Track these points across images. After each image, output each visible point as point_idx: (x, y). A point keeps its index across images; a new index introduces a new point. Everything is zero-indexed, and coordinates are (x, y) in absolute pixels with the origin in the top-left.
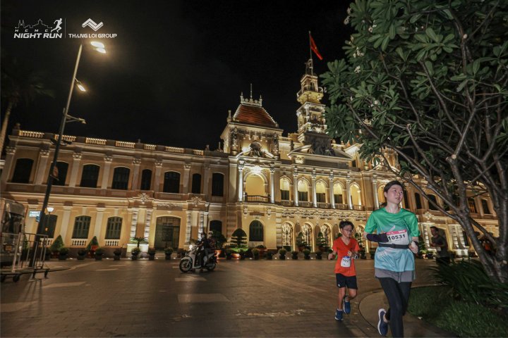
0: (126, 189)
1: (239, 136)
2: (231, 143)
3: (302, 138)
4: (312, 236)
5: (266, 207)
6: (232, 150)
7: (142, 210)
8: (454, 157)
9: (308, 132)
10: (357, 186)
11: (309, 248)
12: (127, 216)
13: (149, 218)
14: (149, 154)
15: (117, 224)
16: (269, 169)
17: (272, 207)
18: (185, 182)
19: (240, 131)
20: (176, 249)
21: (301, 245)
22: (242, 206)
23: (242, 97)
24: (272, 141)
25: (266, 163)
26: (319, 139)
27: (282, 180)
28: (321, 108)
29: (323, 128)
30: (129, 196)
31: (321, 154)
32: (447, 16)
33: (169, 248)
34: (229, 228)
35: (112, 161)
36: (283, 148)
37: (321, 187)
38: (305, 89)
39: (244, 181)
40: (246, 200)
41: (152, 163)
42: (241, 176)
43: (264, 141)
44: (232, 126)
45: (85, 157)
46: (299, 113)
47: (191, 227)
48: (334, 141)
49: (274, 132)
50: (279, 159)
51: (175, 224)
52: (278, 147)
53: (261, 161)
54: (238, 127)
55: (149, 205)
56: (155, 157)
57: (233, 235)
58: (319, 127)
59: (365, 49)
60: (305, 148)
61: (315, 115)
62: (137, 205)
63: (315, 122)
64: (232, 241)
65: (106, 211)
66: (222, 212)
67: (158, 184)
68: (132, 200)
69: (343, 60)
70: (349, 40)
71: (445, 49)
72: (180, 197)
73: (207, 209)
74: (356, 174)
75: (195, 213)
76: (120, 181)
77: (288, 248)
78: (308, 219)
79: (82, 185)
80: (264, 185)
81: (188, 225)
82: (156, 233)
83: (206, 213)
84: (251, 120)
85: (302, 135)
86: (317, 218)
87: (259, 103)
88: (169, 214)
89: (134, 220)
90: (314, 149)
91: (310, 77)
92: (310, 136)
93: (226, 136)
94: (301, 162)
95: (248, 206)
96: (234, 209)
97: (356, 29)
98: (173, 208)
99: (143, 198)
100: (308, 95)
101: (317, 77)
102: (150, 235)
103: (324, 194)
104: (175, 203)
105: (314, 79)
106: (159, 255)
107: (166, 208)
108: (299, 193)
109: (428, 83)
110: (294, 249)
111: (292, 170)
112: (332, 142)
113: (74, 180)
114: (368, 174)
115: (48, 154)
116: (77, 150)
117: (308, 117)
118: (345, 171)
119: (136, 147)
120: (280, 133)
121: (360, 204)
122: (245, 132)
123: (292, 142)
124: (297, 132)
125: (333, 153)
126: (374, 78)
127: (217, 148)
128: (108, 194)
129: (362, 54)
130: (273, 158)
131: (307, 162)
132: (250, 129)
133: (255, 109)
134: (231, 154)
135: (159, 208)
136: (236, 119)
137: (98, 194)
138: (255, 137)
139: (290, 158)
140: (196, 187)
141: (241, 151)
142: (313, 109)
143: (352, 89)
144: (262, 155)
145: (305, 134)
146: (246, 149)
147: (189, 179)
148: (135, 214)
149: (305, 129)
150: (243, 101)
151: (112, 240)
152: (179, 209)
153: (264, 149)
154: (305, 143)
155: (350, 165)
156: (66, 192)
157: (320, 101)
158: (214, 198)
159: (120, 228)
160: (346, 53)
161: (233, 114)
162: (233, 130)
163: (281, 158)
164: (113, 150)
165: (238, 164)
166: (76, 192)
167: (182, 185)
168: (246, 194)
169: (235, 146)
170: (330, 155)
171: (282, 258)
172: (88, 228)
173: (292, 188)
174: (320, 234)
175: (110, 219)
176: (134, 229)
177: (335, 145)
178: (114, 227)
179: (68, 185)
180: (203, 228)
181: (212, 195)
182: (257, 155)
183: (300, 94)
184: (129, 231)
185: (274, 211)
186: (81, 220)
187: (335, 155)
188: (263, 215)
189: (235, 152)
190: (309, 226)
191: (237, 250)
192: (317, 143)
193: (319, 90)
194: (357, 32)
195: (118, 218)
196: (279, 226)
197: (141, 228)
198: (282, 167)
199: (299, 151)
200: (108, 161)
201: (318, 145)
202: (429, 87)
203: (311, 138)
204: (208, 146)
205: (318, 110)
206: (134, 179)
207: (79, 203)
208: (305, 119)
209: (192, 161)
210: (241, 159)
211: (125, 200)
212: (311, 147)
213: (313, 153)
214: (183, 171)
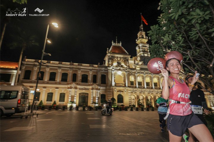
0: (67, 81)
1: (112, 59)
2: (109, 62)
3: (139, 59)
4: (145, 101)
5: (124, 88)
6: (109, 65)
7: (73, 90)
8: (211, 65)
9: (141, 56)
11: (143, 106)
12: (67, 92)
13: (76, 93)
14: (75, 67)
16: (125, 72)
17: (127, 88)
18: (90, 78)
19: (112, 57)
20: (87, 106)
21: (140, 105)
22: (114, 88)
23: (113, 42)
24: (126, 60)
25: (124, 70)
26: (146, 59)
27: (130, 77)
28: (147, 46)
29: (148, 54)
30: (68, 84)
32: (206, 3)
33: (84, 105)
34: (109, 97)
35: (61, 70)
36: (131, 63)
37: (148, 80)
38: (140, 38)
39: (114, 78)
40: (116, 86)
41: (76, 71)
42: (113, 75)
43: (122, 60)
44: (109, 55)
45: (51, 69)
46: (137, 48)
47: (93, 97)
49: (126, 56)
50: (129, 68)
51: (86, 96)
52: (128, 63)
53: (121, 69)
54: (111, 55)
55: (76, 88)
56: (78, 68)
58: (146, 54)
59: (167, 20)
60: (140, 63)
61: (144, 49)
62: (71, 88)
63: (144, 51)
65: (59, 90)
66: (106, 90)
67: (79, 79)
68: (69, 86)
69: (157, 25)
70: (160, 16)
71: (205, 18)
72: (88, 85)
73: (99, 89)
75: (94, 91)
76: (64, 78)
77: (134, 106)
78: (142, 93)
79: (49, 80)
80: (123, 79)
81: (91, 96)
82: (79, 99)
83: (99, 91)
84: (117, 52)
85: (139, 57)
86: (146, 93)
87: (120, 45)
88: (84, 91)
89: (70, 94)
91: (142, 33)
92: (143, 58)
93: (106, 59)
94: (139, 69)
95: (116, 88)
96: (110, 89)
97: (163, 11)
98: (85, 89)
99: (73, 85)
100: (141, 41)
101: (145, 33)
102: (77, 100)
103: (149, 83)
104: (86, 87)
105: (144, 33)
106: (80, 109)
107: (82, 89)
108: (138, 82)
109: (197, 33)
110: (137, 106)
111: (135, 73)
113: (46, 78)
115: (37, 68)
116: (48, 66)
117: (141, 50)
119: (70, 64)
120: (129, 57)
122: (114, 57)
123: (135, 60)
124: (137, 56)
126: (172, 32)
127: (103, 64)
128: (59, 84)
129: (166, 22)
130: (127, 68)
131: (141, 69)
132: (116, 55)
133: (119, 47)
134: (109, 66)
135: (80, 89)
136: (111, 51)
137: (56, 84)
138: (119, 59)
139: (134, 67)
140: (94, 80)
141: (113, 65)
142: (143, 46)
143: (162, 37)
144: (122, 66)
145: (140, 57)
146: (115, 64)
147: (92, 77)
148: (70, 92)
149: (140, 55)
150: (113, 44)
151: (62, 102)
152: (88, 89)
153: (123, 64)
154: (140, 61)
156: (44, 83)
157: (147, 42)
158: (102, 85)
159: (64, 97)
160: (159, 22)
161: (109, 49)
162: (109, 56)
163: (130, 67)
164: (61, 66)
165: (112, 70)
166: (47, 83)
167: (89, 80)
168: (115, 83)
169: (110, 63)
171: (132, 110)
172: (52, 97)
173: (135, 80)
174: (148, 100)
175: (61, 94)
176: (70, 98)
178: (62, 97)
179: (44, 80)
180: (98, 97)
181: (102, 83)
182: (119, 66)
183: (138, 40)
184: (68, 99)
185: (128, 90)
186: (50, 94)
188: (123, 92)
189: (110, 66)
190: (143, 96)
192: (146, 61)
193: (146, 38)
194: (163, 13)
196: (130, 96)
197: (73, 97)
198: (130, 71)
199: (138, 64)
200: (59, 70)
201: (146, 62)
202: (198, 35)
203: (143, 59)
204: (99, 63)
205: (146, 47)
206: (70, 78)
207: (49, 87)
208: (140, 51)
209: (93, 69)
210: (113, 68)
211: (66, 86)
212: (143, 63)
213: (144, 65)
214: (89, 74)
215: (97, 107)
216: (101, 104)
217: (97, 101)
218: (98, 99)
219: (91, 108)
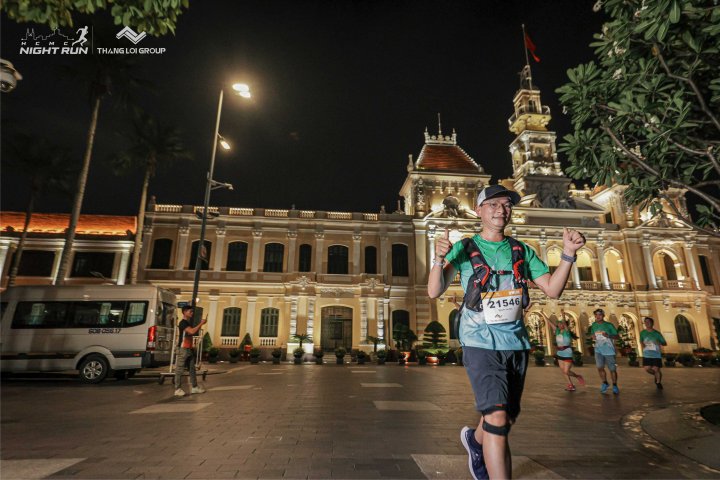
0: (281, 271)
1: (426, 190)
2: (415, 200)
3: (520, 185)
4: (546, 331)
6: (417, 210)
7: (302, 299)
9: (529, 175)
10: (615, 253)
11: (543, 349)
12: (284, 306)
13: (312, 309)
14: (307, 223)
15: (272, 317)
18: (356, 258)
19: (426, 182)
20: (349, 350)
23: (426, 134)
24: (475, 193)
25: (468, 226)
26: (548, 185)
28: (549, 137)
29: (553, 167)
30: (285, 280)
31: (553, 207)
33: (341, 348)
34: (420, 321)
35: (263, 236)
37: (556, 257)
38: (521, 112)
41: (311, 236)
42: (432, 246)
43: (463, 193)
44: (416, 176)
45: (230, 233)
46: (513, 149)
47: (368, 320)
48: (573, 186)
49: (477, 179)
51: (346, 316)
53: (460, 223)
54: (423, 177)
55: (311, 292)
56: (315, 227)
57: (426, 330)
58: (547, 166)
60: (527, 200)
61: (539, 149)
62: (295, 291)
63: (540, 159)
64: (425, 339)
65: (258, 300)
66: (409, 298)
67: (320, 264)
68: (289, 286)
72: (349, 280)
73: (387, 295)
74: (614, 234)
75: (372, 300)
76: (274, 260)
78: (537, 305)
79: (228, 269)
81: (362, 318)
82: (322, 329)
83: (386, 301)
84: (442, 165)
85: (521, 180)
86: (552, 304)
87: (452, 140)
88: (337, 302)
89: (294, 311)
90: (541, 200)
91: (528, 94)
92: (533, 181)
93: (407, 191)
94: (522, 221)
98: (341, 295)
99: (303, 282)
100: (526, 121)
101: (538, 92)
102: (314, 331)
104: (344, 288)
105: (535, 95)
106: (328, 358)
107: (332, 295)
112: (569, 188)
113: (218, 263)
114: (635, 233)
115: (189, 231)
116: (221, 225)
117: (528, 154)
118: (594, 231)
119: (289, 215)
120: (486, 180)
121: (623, 280)
122: (434, 184)
124: (512, 177)
125: (572, 204)
127: (396, 209)
128: (260, 279)
131: (531, 221)
132: (441, 178)
133: (447, 150)
134: (416, 216)
135: (324, 295)
136: (420, 166)
137: (248, 279)
138: (450, 190)
140: (370, 266)
141: (430, 211)
142: (535, 140)
144: (462, 214)
145: (525, 179)
146: (438, 207)
147: (361, 254)
148: (294, 304)
149: (524, 171)
150: (429, 140)
151: (268, 338)
152: (350, 295)
153: (464, 206)
154: (527, 192)
155: (602, 220)
156: (210, 278)
157: (546, 126)
158: (395, 279)
159: (277, 323)
161: (415, 160)
162: (416, 182)
164: (262, 221)
165: (427, 229)
166: (222, 278)
167: (352, 263)
169: (421, 204)
170: (567, 208)
172: (239, 323)
175: (263, 311)
176: (294, 323)
177: (575, 192)
178: (269, 321)
179: (212, 269)
180: (384, 321)
181: (394, 275)
182: (453, 214)
183: (514, 120)
184: (288, 326)
186: (231, 312)
187: (576, 208)
189: (421, 214)
190: (540, 316)
191: (433, 352)
192: (545, 191)
193: (544, 111)
195: (273, 310)
197: (302, 322)
200: (257, 236)
201: (548, 194)
203: (535, 183)
204: (383, 207)
205: (544, 141)
206: (291, 258)
207: (227, 291)
208: (524, 156)
209: (363, 229)
210: (430, 223)
211: (280, 286)
212: (536, 198)
213: (540, 207)
214: (352, 244)
215: (381, 351)
216: (395, 343)
217: (380, 333)
218: (384, 328)
219: (361, 358)
